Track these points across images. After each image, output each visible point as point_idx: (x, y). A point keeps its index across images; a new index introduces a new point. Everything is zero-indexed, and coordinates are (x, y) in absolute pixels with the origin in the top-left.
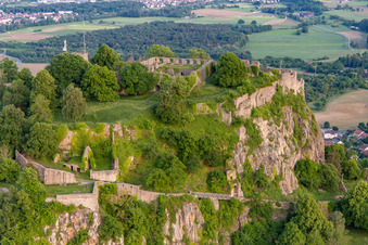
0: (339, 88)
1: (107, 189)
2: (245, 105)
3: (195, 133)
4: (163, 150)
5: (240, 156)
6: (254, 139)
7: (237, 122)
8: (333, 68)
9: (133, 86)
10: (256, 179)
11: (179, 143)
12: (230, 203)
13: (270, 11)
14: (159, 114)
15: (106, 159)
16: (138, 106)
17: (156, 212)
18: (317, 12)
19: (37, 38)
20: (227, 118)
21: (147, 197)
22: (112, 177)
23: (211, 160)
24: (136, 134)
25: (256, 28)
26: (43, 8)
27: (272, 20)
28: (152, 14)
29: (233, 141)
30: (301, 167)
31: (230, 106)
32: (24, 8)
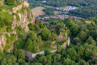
0: (34, 6)
2: (15, 10)
5: (15, 23)
6: (18, 18)
7: (13, 14)
8: (32, 1)
10: (19, 29)
12: (13, 35)
20: (11, 13)
29: (13, 19)
30: (30, 25)
31: (11, 10)
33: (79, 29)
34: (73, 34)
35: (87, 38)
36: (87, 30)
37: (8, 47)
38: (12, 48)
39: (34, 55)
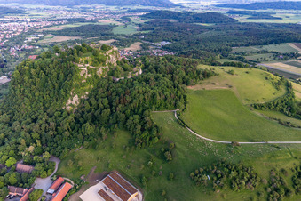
0: (133, 42)
1: (88, 67)
2: (107, 53)
3: (100, 58)
4: (95, 61)
5: (107, 61)
6: (109, 58)
7: (106, 56)
8: (132, 37)
9: (90, 50)
10: (110, 64)
11: (98, 59)
12: (106, 68)
13: (118, 21)
14: (94, 55)
15: (87, 62)
16: (91, 54)
18: (129, 21)
19: (59, 29)
21: (94, 68)
22: (88, 65)
23: (103, 62)
24: (91, 58)
25: (115, 26)
26: (58, 20)
27: (119, 23)
28: (88, 22)
29: (106, 59)
30: (117, 62)
32: (53, 20)
37: (104, 75)
38: (106, 75)
39: (118, 80)
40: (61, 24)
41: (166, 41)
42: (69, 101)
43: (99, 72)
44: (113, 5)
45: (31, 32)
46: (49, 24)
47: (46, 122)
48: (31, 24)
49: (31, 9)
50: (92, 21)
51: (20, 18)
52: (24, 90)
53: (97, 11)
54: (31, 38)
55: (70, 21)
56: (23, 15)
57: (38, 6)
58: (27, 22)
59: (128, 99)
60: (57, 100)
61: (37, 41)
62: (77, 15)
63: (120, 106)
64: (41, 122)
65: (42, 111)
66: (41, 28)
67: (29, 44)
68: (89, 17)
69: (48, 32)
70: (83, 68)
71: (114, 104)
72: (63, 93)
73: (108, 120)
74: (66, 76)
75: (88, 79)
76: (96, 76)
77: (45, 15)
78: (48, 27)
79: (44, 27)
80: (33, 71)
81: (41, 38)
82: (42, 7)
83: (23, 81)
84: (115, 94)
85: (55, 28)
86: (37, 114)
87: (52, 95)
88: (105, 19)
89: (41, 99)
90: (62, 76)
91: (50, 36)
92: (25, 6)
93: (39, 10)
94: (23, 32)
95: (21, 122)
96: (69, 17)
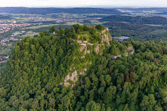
1: (87, 43)
3: (97, 36)
4: (92, 38)
5: (103, 39)
6: (104, 37)
7: (102, 34)
10: (105, 43)
11: (95, 37)
12: (102, 46)
13: (81, 23)
14: (91, 33)
15: (85, 40)
17: (93, 46)
18: (90, 23)
19: (37, 28)
20: (100, 34)
21: (92, 45)
22: (86, 42)
23: (99, 40)
24: (88, 36)
28: (58, 23)
29: (102, 37)
30: (110, 41)
31: (101, 32)
32: (32, 22)
33: (140, 45)
34: (136, 48)
35: (146, 50)
36: (145, 46)
37: (101, 52)
38: (102, 53)
39: (115, 57)
40: (38, 25)
41: (126, 36)
42: (68, 77)
43: (97, 50)
44: (76, 13)
45: (16, 29)
46: (29, 25)
47: (45, 98)
48: (16, 25)
49: (16, 16)
50: (61, 23)
51: (8, 21)
52: (23, 65)
53: (64, 17)
54: (16, 33)
55: (44, 23)
56: (11, 19)
57: (21, 14)
58: (13, 24)
59: (135, 75)
60: (55, 76)
61: (21, 35)
62: (49, 19)
63: (126, 84)
64: (40, 98)
65: (39, 87)
66: (23, 27)
67: (15, 37)
68: (58, 21)
69: (29, 30)
70: (83, 44)
71: (119, 81)
72: (63, 68)
73: (114, 100)
74: (65, 52)
75: (87, 56)
76: (94, 53)
77: (26, 19)
78: (29, 26)
79: (26, 27)
80: (33, 46)
81: (24, 34)
82: (24, 15)
83: (23, 56)
84: (117, 71)
85: (34, 27)
86: (35, 89)
87: (50, 70)
88: (71, 21)
89: (40, 74)
90: (61, 51)
91: (31, 32)
92: (12, 14)
93: (21, 16)
94: (11, 30)
95: (18, 97)
96: (43, 20)
